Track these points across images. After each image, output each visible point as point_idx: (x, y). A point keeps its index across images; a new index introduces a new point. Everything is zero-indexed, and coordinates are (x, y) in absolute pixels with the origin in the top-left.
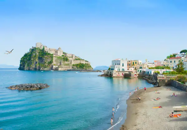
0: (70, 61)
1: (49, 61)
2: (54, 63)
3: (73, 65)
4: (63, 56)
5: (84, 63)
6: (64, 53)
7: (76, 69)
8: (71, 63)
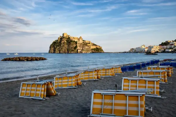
0: (89, 46)
1: (74, 46)
2: (78, 48)
3: (92, 49)
4: (83, 43)
5: (98, 47)
6: (83, 40)
7: (94, 52)
8: (90, 48)
